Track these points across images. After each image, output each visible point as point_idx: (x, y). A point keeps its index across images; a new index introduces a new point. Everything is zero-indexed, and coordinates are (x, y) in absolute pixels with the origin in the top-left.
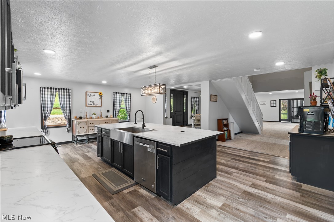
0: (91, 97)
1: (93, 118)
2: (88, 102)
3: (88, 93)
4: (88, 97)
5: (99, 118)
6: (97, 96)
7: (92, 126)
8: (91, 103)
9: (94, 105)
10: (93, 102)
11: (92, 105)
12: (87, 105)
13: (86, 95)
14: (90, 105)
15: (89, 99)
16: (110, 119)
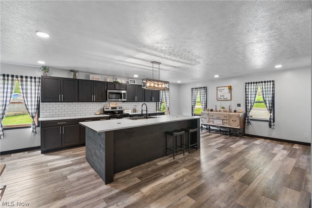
0: (222, 91)
1: (221, 112)
2: (219, 96)
3: (218, 89)
4: (218, 91)
5: (226, 112)
6: (227, 90)
7: (212, 118)
8: (221, 97)
9: (224, 99)
10: (223, 96)
11: (222, 99)
12: (218, 99)
13: (217, 90)
14: (220, 99)
15: (220, 94)
16: (229, 114)
